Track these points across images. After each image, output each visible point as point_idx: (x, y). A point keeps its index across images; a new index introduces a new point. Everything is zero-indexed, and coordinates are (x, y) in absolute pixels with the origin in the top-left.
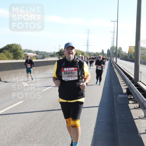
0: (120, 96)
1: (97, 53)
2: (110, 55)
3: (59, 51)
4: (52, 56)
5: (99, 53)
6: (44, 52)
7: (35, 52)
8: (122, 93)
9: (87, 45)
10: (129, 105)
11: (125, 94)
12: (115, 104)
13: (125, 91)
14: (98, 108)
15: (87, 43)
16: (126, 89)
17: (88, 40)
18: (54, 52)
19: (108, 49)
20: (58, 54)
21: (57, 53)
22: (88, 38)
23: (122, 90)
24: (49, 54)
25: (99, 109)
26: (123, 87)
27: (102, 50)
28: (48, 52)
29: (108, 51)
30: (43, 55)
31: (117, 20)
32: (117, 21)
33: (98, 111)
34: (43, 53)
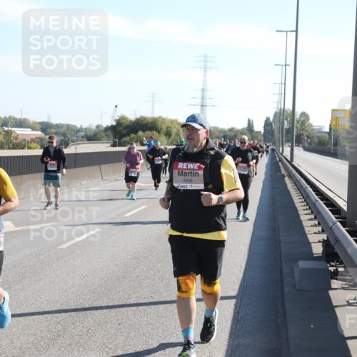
0: (302, 264)
1: (231, 130)
2: (273, 135)
3: (114, 124)
4: (92, 137)
5: (237, 131)
6: (68, 125)
7: (39, 127)
8: (309, 256)
9: (202, 106)
10: (331, 293)
11: (318, 258)
12: (286, 290)
13: (318, 249)
14: (234, 301)
15: (203, 98)
16: (321, 244)
17: (203, 90)
18: (98, 126)
19: (268, 119)
20: (109, 133)
21: (107, 129)
22: (205, 84)
23: (308, 244)
24: (83, 133)
25: (236, 305)
26: (312, 238)
27: (249, 121)
28: (79, 126)
29: (267, 124)
30: (64, 135)
31: (295, 29)
32: (296, 31)
33: (235, 313)
34: (62, 131)
